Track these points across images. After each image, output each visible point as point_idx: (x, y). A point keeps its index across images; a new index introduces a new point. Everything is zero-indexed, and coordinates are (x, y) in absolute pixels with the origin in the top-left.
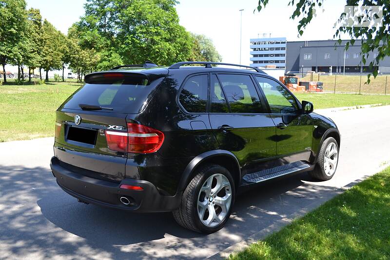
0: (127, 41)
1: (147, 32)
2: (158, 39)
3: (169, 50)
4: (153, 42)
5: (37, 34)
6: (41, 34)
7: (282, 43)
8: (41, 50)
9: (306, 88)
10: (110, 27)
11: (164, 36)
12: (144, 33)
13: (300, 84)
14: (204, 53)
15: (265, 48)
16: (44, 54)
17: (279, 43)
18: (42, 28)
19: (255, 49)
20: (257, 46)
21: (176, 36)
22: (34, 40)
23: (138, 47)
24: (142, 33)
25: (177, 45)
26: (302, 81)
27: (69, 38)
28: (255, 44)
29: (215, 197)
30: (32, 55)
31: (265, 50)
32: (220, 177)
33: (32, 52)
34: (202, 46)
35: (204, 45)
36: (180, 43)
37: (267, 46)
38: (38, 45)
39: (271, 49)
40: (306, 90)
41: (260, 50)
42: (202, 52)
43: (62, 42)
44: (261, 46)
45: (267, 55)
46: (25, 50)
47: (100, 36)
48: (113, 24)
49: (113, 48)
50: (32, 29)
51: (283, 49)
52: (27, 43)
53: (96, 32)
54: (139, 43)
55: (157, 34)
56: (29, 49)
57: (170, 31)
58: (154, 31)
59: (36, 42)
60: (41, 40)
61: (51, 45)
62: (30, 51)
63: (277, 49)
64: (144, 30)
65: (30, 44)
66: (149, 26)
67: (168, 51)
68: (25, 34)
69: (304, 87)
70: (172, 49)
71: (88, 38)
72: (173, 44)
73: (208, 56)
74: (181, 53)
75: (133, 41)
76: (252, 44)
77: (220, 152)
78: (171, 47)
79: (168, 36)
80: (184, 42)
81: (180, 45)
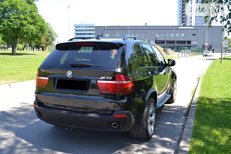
1: (18, 18)
2: (25, 23)
4: (22, 25)
7: (92, 27)
11: (29, 21)
12: (16, 18)
15: (82, 30)
17: (91, 27)
19: (77, 30)
20: (78, 29)
21: (37, 21)
24: (14, 18)
28: (77, 27)
31: (83, 31)
36: (39, 25)
37: (84, 29)
39: (86, 30)
41: (79, 31)
44: (80, 29)
45: (84, 34)
51: (93, 30)
54: (12, 25)
55: (25, 19)
57: (33, 17)
58: (23, 17)
63: (90, 30)
64: (16, 17)
66: (20, 14)
70: (35, 30)
72: (35, 26)
76: (75, 27)
78: (33, 28)
79: (32, 21)
80: (42, 25)
81: (39, 27)
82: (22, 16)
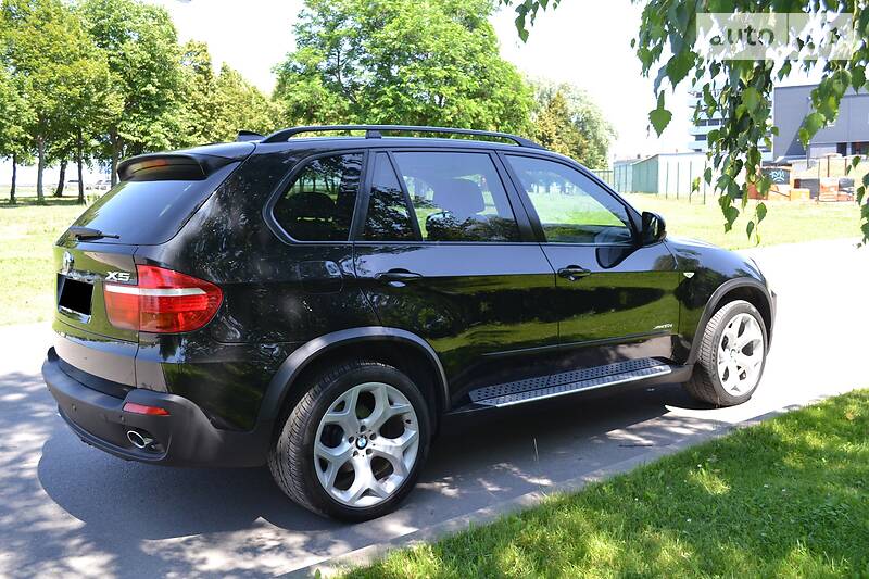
0: (384, 98)
2: (450, 93)
3: (477, 116)
5: (201, 95)
6: (210, 94)
8: (210, 128)
9: (811, 193)
10: (349, 70)
11: (464, 87)
13: (798, 184)
14: (578, 122)
16: (218, 137)
18: (211, 81)
21: (493, 85)
22: (195, 107)
23: (407, 112)
25: (495, 105)
26: (802, 178)
27: (274, 100)
29: (373, 437)
30: (192, 139)
32: (380, 390)
33: (190, 134)
34: (571, 106)
35: (577, 103)
36: (501, 99)
38: (205, 117)
40: (811, 198)
42: (574, 120)
43: (260, 110)
46: (175, 129)
47: (327, 92)
48: (355, 64)
49: (353, 116)
50: (192, 85)
52: (181, 114)
53: (317, 82)
54: (409, 104)
55: (450, 81)
56: (184, 126)
57: (481, 72)
58: (441, 73)
59: (200, 111)
60: (211, 107)
61: (234, 116)
62: (188, 130)
65: (188, 115)
67: (474, 118)
68: (177, 96)
69: (808, 191)
70: (485, 115)
71: (301, 96)
72: (486, 103)
73: (587, 128)
74: (506, 122)
75: (396, 98)
76: (692, 98)
77: (377, 331)
78: (480, 109)
79: (475, 85)
80: (512, 96)
81: (502, 105)
82: (439, 72)
